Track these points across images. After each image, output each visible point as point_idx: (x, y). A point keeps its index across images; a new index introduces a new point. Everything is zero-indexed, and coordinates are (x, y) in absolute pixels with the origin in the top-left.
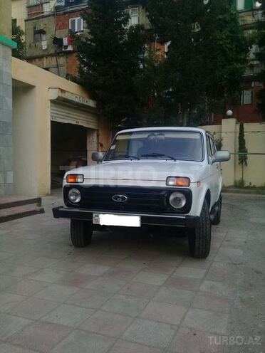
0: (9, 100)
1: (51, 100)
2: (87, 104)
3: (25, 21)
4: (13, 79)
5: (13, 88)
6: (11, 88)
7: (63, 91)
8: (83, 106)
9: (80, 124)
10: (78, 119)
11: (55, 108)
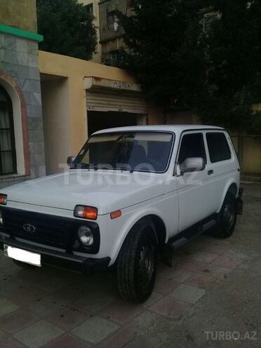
0: (38, 96)
1: (86, 90)
2: (129, 89)
3: (99, 4)
4: (41, 74)
5: (41, 83)
6: (39, 83)
7: (97, 79)
8: (124, 91)
9: (124, 110)
10: (120, 105)
11: (91, 98)
